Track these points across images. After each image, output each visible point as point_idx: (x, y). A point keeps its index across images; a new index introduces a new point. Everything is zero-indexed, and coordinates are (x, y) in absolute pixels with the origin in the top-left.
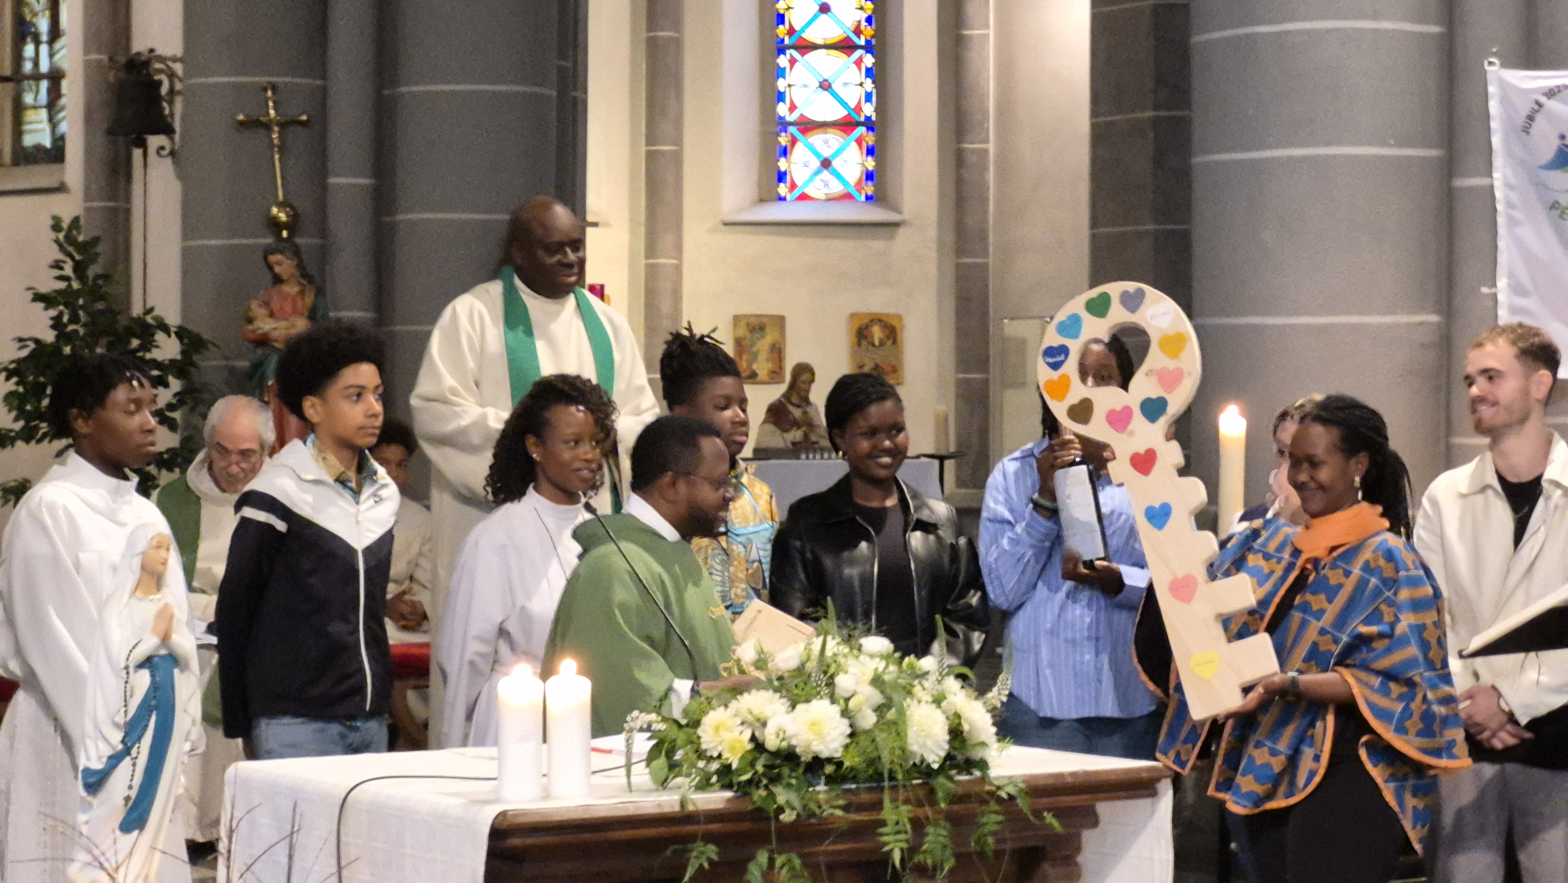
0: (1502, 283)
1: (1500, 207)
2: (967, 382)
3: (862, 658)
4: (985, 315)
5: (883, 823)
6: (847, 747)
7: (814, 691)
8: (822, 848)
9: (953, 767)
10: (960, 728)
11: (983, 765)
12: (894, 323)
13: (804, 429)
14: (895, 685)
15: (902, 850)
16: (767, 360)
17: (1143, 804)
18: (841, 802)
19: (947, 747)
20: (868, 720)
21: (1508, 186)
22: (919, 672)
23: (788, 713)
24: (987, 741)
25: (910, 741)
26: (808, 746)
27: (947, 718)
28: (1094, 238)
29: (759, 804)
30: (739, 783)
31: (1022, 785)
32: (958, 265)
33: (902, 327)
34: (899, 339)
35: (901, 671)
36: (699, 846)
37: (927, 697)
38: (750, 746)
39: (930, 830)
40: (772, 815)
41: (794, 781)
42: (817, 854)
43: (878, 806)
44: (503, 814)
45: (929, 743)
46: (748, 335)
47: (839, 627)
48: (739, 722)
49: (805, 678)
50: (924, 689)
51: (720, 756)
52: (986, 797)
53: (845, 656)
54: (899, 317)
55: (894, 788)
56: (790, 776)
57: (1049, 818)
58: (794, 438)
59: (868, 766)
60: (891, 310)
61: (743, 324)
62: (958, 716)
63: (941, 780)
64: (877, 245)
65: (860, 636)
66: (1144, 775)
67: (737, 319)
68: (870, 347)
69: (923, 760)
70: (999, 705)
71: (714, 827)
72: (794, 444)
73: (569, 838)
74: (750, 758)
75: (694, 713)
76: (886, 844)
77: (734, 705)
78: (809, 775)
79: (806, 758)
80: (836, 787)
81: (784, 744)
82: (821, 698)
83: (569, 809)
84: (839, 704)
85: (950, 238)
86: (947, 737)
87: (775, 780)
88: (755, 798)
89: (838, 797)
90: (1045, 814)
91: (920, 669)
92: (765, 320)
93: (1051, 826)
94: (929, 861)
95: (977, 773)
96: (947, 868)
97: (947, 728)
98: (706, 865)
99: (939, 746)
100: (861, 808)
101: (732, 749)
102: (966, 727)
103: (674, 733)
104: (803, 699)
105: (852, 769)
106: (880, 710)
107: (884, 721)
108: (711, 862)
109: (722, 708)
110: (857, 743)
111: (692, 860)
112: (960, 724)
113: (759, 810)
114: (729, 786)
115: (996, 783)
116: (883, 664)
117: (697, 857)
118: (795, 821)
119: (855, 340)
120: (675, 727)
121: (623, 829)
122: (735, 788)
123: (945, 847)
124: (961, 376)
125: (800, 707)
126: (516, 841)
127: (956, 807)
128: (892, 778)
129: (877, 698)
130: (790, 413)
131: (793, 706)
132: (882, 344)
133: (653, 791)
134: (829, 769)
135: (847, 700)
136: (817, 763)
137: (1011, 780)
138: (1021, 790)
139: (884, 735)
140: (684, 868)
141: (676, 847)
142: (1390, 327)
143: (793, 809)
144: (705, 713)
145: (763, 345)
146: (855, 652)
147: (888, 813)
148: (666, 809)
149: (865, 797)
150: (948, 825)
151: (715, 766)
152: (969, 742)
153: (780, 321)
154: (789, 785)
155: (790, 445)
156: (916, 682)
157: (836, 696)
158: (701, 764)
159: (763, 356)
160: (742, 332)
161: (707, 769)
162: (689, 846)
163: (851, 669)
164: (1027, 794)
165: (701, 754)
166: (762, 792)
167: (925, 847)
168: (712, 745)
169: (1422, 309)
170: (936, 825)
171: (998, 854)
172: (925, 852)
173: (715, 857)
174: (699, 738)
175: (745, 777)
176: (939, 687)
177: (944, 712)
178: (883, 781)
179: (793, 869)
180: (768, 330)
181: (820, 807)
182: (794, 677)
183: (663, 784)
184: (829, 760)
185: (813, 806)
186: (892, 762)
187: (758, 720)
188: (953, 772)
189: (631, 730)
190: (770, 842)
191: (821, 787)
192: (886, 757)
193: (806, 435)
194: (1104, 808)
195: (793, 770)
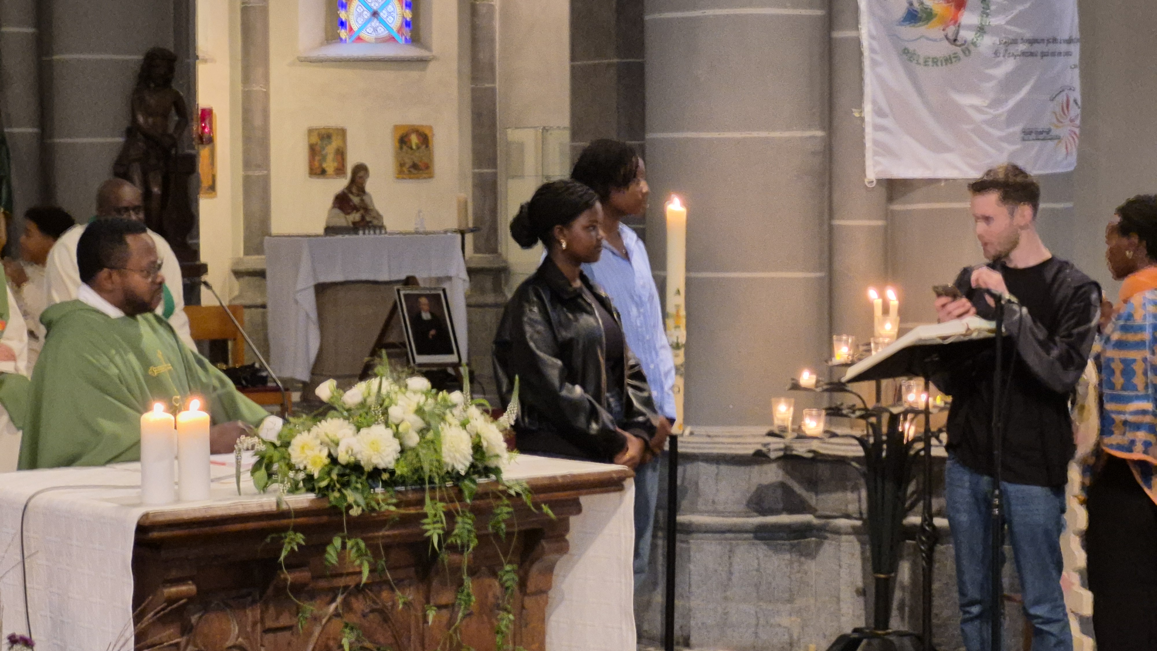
0: (868, 108)
1: (866, 53)
2: (481, 174)
3: (408, 394)
4: (493, 125)
5: (425, 516)
6: (397, 460)
7: (373, 420)
8: (381, 534)
9: (475, 473)
10: (481, 445)
11: (497, 471)
12: (427, 132)
13: (362, 211)
14: (432, 414)
15: (439, 535)
16: (333, 161)
17: (613, 496)
18: (394, 501)
19: (471, 459)
20: (413, 440)
21: (872, 37)
22: (450, 404)
23: (354, 435)
24: (500, 453)
25: (443, 455)
26: (369, 460)
27: (471, 437)
28: (573, 68)
29: (334, 503)
30: (320, 488)
31: (525, 485)
32: (473, 90)
33: (433, 135)
34: (430, 145)
35: (437, 403)
36: (291, 534)
37: (455, 422)
38: (327, 461)
39: (459, 519)
40: (344, 510)
41: (359, 486)
42: (377, 538)
43: (421, 502)
44: (146, 515)
45: (458, 455)
46: (319, 142)
47: (391, 371)
48: (319, 442)
49: (365, 410)
50: (453, 416)
51: (305, 468)
52: (500, 495)
53: (396, 393)
54: (431, 128)
55: (433, 489)
56: (357, 482)
57: (546, 508)
58: (354, 218)
59: (413, 474)
60: (424, 123)
61: (315, 133)
62: (478, 436)
63: (467, 482)
64: (414, 74)
65: (407, 378)
66: (614, 475)
67: (310, 131)
68: (409, 150)
69: (453, 468)
70: (508, 426)
71: (300, 520)
72: (354, 223)
73: (195, 531)
74: (327, 469)
75: (286, 436)
76: (427, 531)
77: (315, 430)
78: (370, 481)
79: (368, 468)
80: (390, 489)
81: (352, 459)
82: (379, 424)
83: (194, 510)
84: (392, 428)
85: (467, 69)
86: (471, 451)
87: (346, 485)
88: (332, 498)
89: (392, 497)
90: (543, 505)
91: (450, 401)
92: (331, 131)
93: (547, 515)
94: (459, 542)
95: (493, 477)
96: (472, 546)
97: (470, 445)
98: (296, 548)
99: (466, 459)
100: (408, 504)
101: (314, 463)
102: (485, 444)
103: (271, 451)
104: (365, 424)
105: (402, 476)
106: (422, 432)
107: (426, 440)
108: (299, 545)
109: (306, 432)
110: (406, 458)
111: (285, 546)
112: (480, 442)
113: (335, 507)
114: (312, 490)
115: (507, 484)
116: (422, 399)
117: (289, 543)
118: (361, 515)
119: (397, 145)
120: (272, 448)
121: (234, 523)
122: (317, 491)
123: (469, 531)
124: (476, 171)
125: (363, 431)
126: (155, 534)
127: (478, 502)
128: (431, 481)
129: (420, 423)
130: (350, 200)
131: (358, 430)
132: (418, 148)
133: (255, 494)
134: (385, 476)
135: (397, 426)
136: (376, 473)
137: (518, 482)
138: (526, 489)
139: (424, 451)
140: (280, 550)
141: (274, 535)
142: (788, 140)
143: (358, 506)
144: (293, 436)
145: (330, 150)
146: (403, 389)
147: (428, 508)
148: (267, 508)
149: (411, 496)
150: (472, 516)
151: (301, 476)
152: (487, 455)
153: (342, 132)
154: (357, 489)
155: (351, 225)
156: (448, 411)
157: (390, 422)
158: (291, 474)
159: (330, 157)
160: (315, 139)
161: (295, 478)
162: (283, 535)
163: (400, 402)
164: (530, 492)
165: (291, 467)
166: (337, 494)
167: (456, 531)
168: (299, 460)
169: (810, 127)
170: (464, 515)
171: (509, 535)
172: (455, 535)
173: (303, 543)
174: (289, 455)
175: (324, 484)
176: (465, 415)
177: (468, 432)
178: (425, 484)
179: (359, 549)
180: (334, 138)
181: (378, 504)
182: (358, 409)
183: (264, 489)
184: (385, 470)
185: (373, 504)
186: (431, 471)
187: (333, 441)
188: (475, 477)
189: (240, 450)
190: (343, 531)
191: (379, 490)
192: (426, 467)
193: (363, 218)
194: (585, 500)
195: (360, 478)
